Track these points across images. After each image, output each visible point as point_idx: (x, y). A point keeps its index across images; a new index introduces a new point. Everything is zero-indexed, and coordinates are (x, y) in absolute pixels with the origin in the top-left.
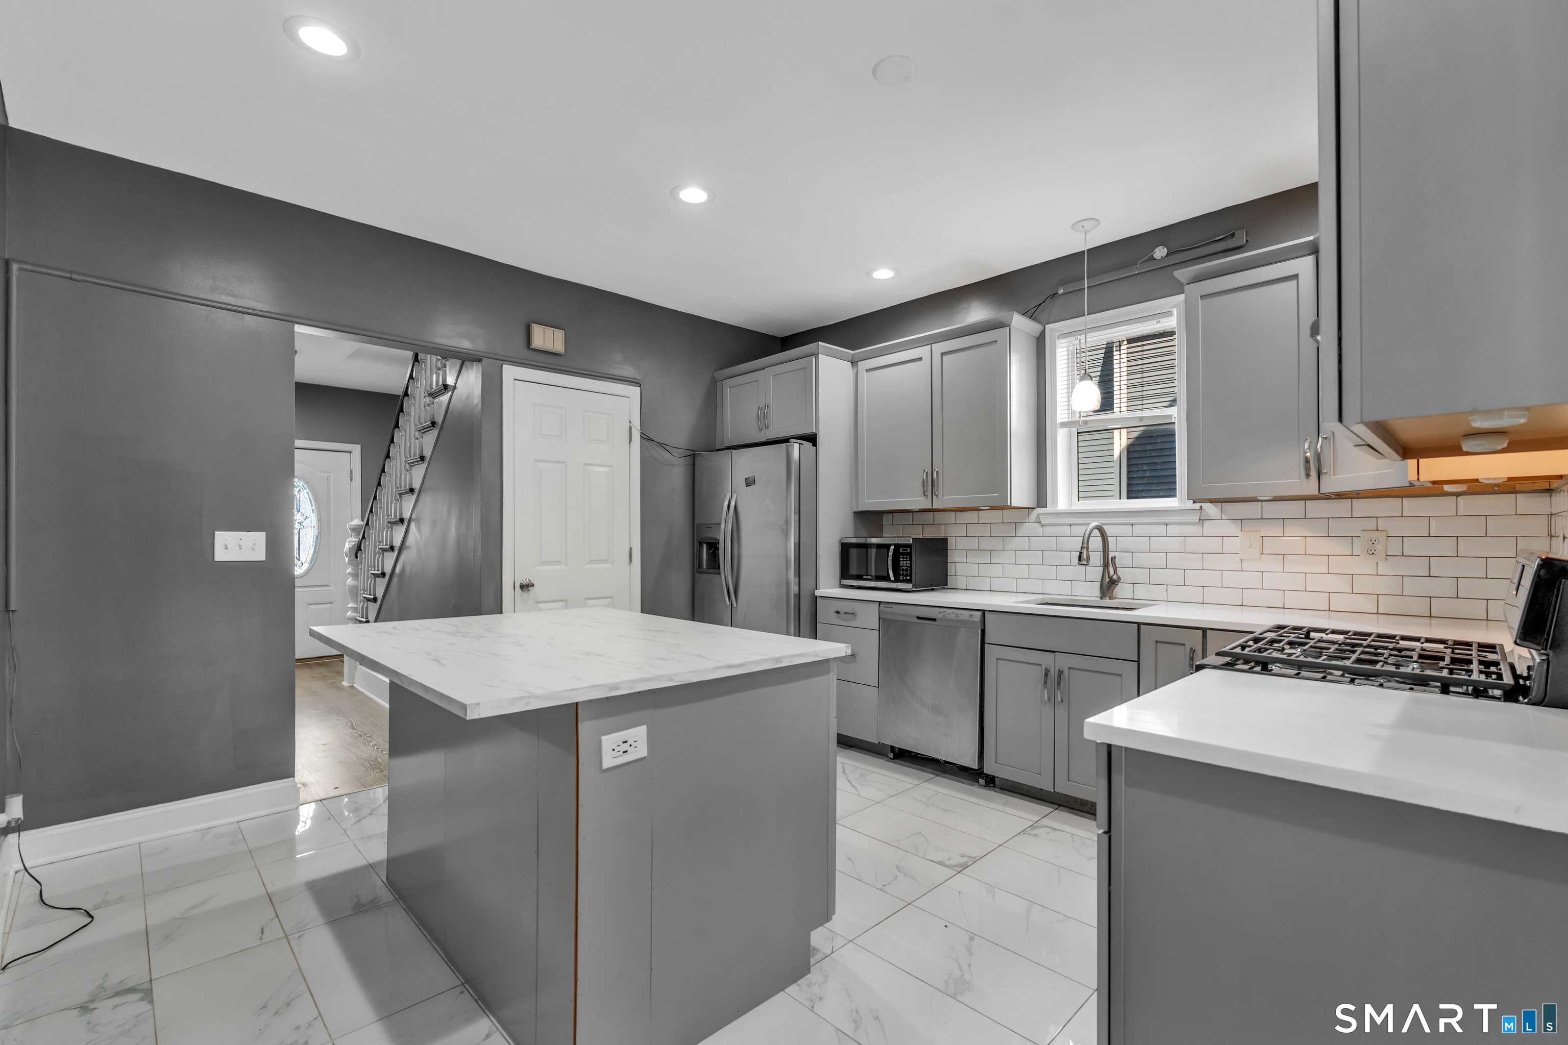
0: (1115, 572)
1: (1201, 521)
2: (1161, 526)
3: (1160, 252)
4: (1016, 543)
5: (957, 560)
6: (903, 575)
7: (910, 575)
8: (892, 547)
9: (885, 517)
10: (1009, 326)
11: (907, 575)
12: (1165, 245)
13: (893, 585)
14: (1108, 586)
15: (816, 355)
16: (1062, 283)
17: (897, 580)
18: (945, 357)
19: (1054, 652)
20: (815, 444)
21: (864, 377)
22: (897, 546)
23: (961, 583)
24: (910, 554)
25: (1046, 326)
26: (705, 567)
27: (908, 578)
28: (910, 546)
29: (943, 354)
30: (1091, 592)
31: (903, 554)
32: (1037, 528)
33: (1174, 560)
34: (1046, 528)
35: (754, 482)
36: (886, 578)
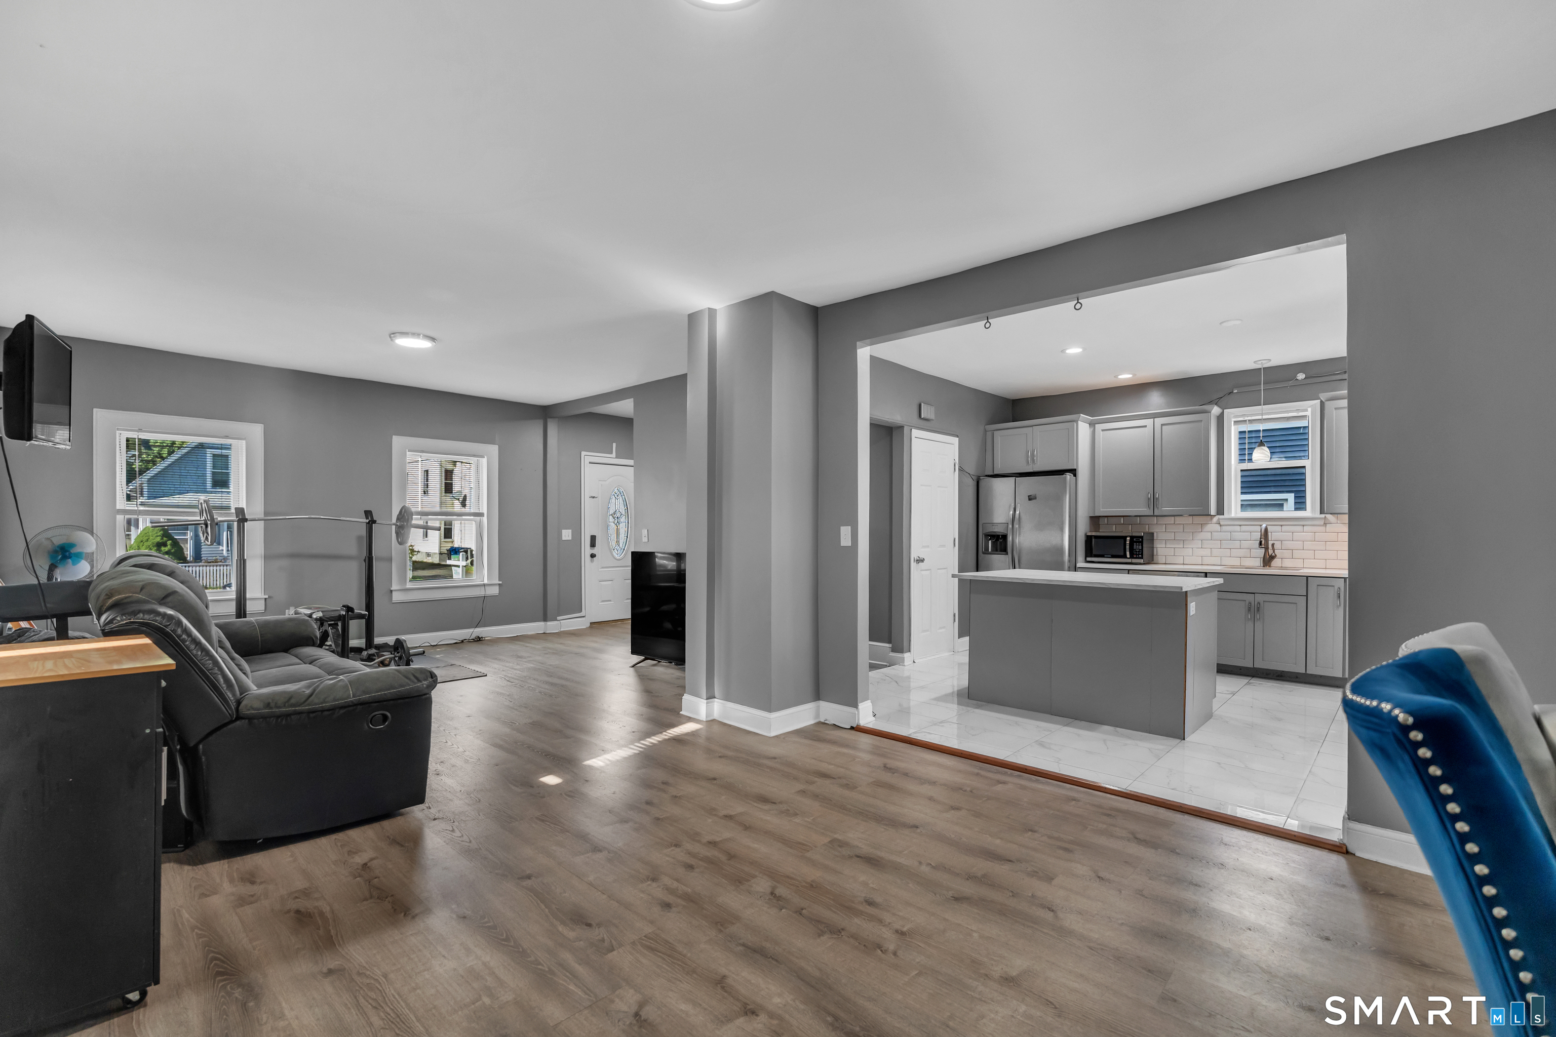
0: (1274, 552)
1: (1325, 524)
2: (1300, 527)
3: (1301, 376)
4: (1205, 535)
5: (1158, 546)
6: (1137, 555)
7: (1142, 554)
8: (1128, 539)
9: (1101, 519)
10: (1210, 412)
11: (1139, 554)
12: (1304, 373)
13: (1130, 561)
14: (1268, 560)
15: (1077, 421)
16: (1236, 387)
17: (1131, 557)
18: (1163, 427)
19: (1254, 593)
20: (1075, 475)
21: (1100, 435)
22: (1132, 537)
23: (1161, 559)
24: (1142, 542)
25: (1225, 410)
26: (990, 551)
27: (1140, 556)
28: (1142, 537)
29: (1162, 425)
30: (1258, 562)
31: (1136, 542)
32: (1217, 527)
33: (1308, 545)
34: (1224, 528)
35: (1035, 498)
36: (1125, 556)
